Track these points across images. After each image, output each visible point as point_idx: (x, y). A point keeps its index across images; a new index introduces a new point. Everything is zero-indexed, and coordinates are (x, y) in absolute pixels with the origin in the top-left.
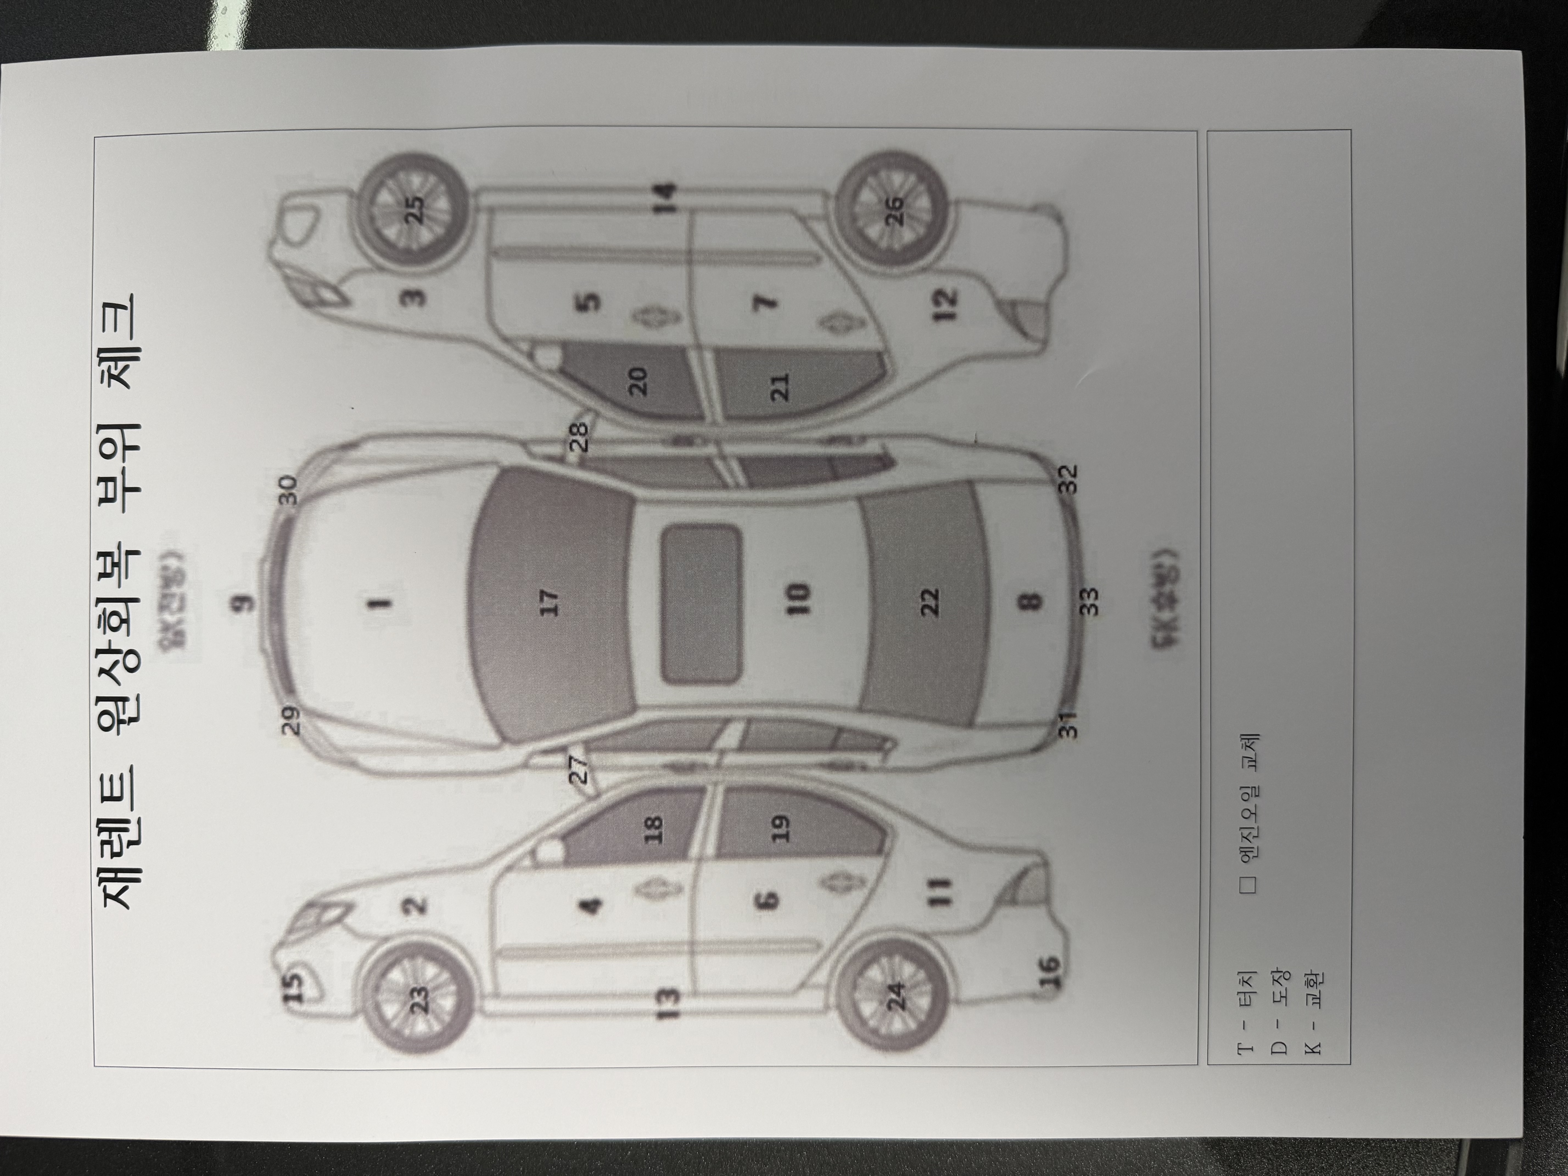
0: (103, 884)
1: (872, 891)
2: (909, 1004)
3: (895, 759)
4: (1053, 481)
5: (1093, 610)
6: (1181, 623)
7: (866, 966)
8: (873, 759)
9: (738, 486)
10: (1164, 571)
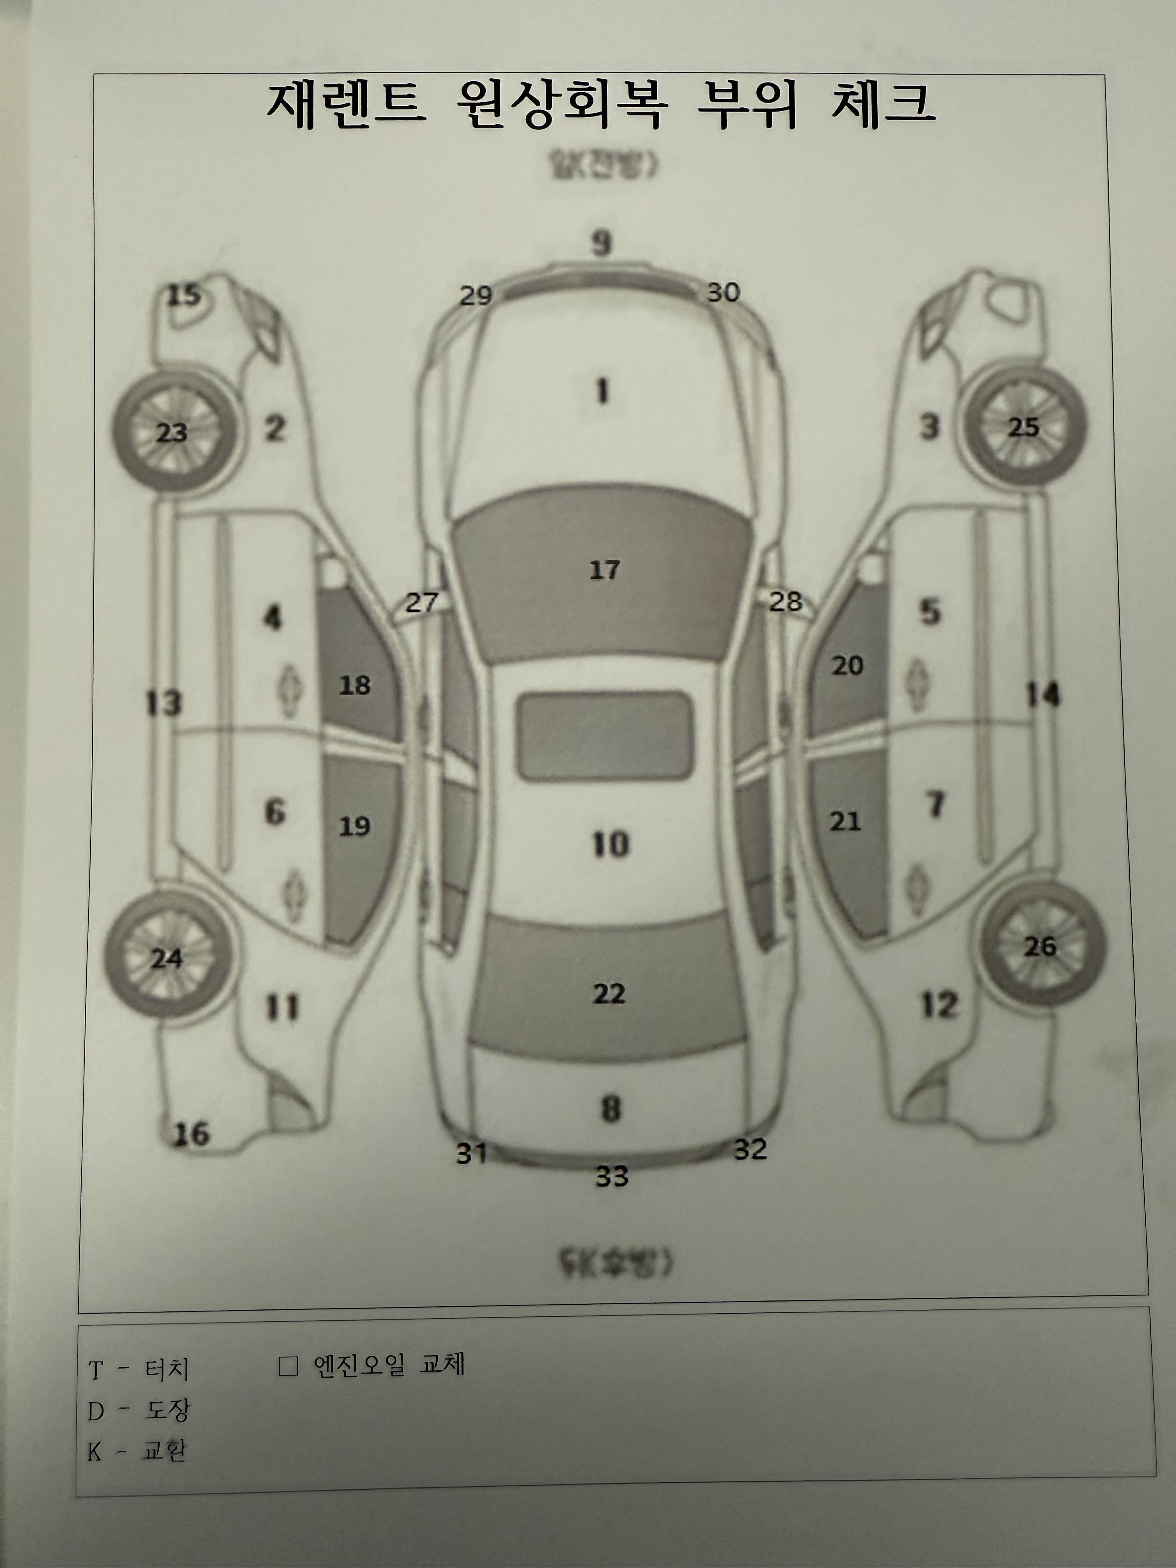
0: (295, 86)
1: (285, 931)
2: (158, 973)
3: (432, 956)
4: (748, 1133)
5: (603, 1181)
6: (589, 1282)
7: (203, 925)
8: (432, 930)
9: (736, 776)
10: (648, 1261)
